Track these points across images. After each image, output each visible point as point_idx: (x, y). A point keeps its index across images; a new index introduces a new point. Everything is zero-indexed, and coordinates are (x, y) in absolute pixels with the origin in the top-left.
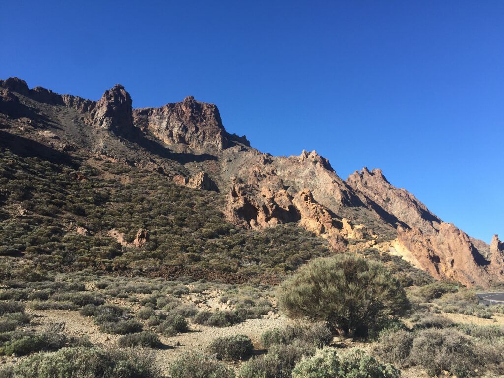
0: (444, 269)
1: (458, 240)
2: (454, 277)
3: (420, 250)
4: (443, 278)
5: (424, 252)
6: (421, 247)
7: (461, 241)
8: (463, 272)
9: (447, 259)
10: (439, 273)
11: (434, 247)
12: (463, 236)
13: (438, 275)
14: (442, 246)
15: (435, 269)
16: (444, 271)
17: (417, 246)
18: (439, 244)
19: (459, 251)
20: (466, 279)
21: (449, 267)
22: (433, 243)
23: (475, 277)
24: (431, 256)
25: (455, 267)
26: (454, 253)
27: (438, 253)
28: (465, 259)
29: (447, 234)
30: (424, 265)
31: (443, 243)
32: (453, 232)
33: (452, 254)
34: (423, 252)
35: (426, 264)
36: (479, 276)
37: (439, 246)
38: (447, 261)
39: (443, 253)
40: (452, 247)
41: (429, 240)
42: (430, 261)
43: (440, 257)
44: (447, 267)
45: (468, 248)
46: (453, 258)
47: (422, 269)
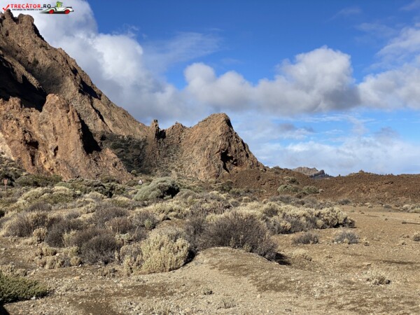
0: (43, 158)
1: (66, 119)
2: (55, 171)
3: (13, 131)
4: (38, 171)
5: (19, 134)
6: (15, 127)
7: (69, 121)
8: (67, 163)
9: (50, 146)
10: (33, 165)
11: (34, 128)
12: (73, 114)
13: (31, 167)
14: (45, 127)
15: (30, 159)
16: (43, 161)
17: (10, 125)
18: (42, 124)
19: (65, 135)
20: (70, 173)
21: (50, 156)
22: (33, 123)
23: (81, 170)
24: (27, 141)
25: (58, 156)
26: (59, 137)
27: (39, 135)
28: (71, 146)
29: (53, 110)
30: (15, 153)
31: (46, 122)
32: (60, 108)
33: (57, 139)
34: (17, 134)
35: (19, 151)
36: (86, 169)
37: (41, 127)
38: (50, 147)
39: (45, 136)
40: (57, 128)
41: (28, 118)
42: (24, 148)
43: (40, 142)
44: (48, 156)
45: (77, 131)
46: (57, 144)
47: (13, 159)
